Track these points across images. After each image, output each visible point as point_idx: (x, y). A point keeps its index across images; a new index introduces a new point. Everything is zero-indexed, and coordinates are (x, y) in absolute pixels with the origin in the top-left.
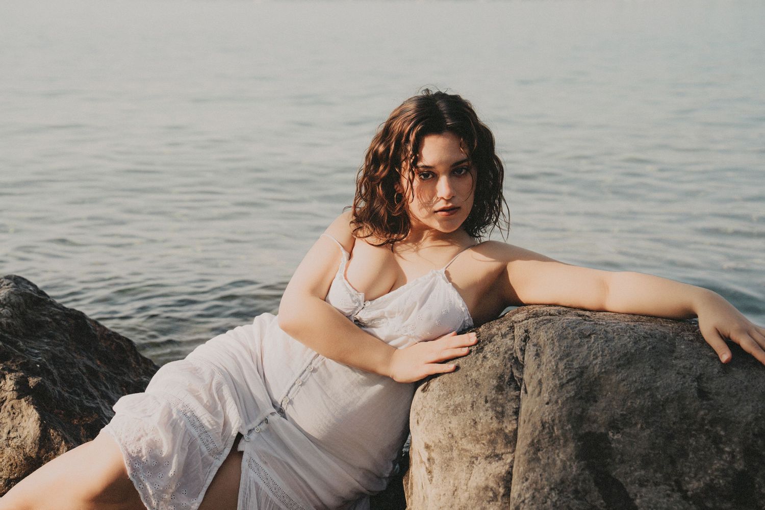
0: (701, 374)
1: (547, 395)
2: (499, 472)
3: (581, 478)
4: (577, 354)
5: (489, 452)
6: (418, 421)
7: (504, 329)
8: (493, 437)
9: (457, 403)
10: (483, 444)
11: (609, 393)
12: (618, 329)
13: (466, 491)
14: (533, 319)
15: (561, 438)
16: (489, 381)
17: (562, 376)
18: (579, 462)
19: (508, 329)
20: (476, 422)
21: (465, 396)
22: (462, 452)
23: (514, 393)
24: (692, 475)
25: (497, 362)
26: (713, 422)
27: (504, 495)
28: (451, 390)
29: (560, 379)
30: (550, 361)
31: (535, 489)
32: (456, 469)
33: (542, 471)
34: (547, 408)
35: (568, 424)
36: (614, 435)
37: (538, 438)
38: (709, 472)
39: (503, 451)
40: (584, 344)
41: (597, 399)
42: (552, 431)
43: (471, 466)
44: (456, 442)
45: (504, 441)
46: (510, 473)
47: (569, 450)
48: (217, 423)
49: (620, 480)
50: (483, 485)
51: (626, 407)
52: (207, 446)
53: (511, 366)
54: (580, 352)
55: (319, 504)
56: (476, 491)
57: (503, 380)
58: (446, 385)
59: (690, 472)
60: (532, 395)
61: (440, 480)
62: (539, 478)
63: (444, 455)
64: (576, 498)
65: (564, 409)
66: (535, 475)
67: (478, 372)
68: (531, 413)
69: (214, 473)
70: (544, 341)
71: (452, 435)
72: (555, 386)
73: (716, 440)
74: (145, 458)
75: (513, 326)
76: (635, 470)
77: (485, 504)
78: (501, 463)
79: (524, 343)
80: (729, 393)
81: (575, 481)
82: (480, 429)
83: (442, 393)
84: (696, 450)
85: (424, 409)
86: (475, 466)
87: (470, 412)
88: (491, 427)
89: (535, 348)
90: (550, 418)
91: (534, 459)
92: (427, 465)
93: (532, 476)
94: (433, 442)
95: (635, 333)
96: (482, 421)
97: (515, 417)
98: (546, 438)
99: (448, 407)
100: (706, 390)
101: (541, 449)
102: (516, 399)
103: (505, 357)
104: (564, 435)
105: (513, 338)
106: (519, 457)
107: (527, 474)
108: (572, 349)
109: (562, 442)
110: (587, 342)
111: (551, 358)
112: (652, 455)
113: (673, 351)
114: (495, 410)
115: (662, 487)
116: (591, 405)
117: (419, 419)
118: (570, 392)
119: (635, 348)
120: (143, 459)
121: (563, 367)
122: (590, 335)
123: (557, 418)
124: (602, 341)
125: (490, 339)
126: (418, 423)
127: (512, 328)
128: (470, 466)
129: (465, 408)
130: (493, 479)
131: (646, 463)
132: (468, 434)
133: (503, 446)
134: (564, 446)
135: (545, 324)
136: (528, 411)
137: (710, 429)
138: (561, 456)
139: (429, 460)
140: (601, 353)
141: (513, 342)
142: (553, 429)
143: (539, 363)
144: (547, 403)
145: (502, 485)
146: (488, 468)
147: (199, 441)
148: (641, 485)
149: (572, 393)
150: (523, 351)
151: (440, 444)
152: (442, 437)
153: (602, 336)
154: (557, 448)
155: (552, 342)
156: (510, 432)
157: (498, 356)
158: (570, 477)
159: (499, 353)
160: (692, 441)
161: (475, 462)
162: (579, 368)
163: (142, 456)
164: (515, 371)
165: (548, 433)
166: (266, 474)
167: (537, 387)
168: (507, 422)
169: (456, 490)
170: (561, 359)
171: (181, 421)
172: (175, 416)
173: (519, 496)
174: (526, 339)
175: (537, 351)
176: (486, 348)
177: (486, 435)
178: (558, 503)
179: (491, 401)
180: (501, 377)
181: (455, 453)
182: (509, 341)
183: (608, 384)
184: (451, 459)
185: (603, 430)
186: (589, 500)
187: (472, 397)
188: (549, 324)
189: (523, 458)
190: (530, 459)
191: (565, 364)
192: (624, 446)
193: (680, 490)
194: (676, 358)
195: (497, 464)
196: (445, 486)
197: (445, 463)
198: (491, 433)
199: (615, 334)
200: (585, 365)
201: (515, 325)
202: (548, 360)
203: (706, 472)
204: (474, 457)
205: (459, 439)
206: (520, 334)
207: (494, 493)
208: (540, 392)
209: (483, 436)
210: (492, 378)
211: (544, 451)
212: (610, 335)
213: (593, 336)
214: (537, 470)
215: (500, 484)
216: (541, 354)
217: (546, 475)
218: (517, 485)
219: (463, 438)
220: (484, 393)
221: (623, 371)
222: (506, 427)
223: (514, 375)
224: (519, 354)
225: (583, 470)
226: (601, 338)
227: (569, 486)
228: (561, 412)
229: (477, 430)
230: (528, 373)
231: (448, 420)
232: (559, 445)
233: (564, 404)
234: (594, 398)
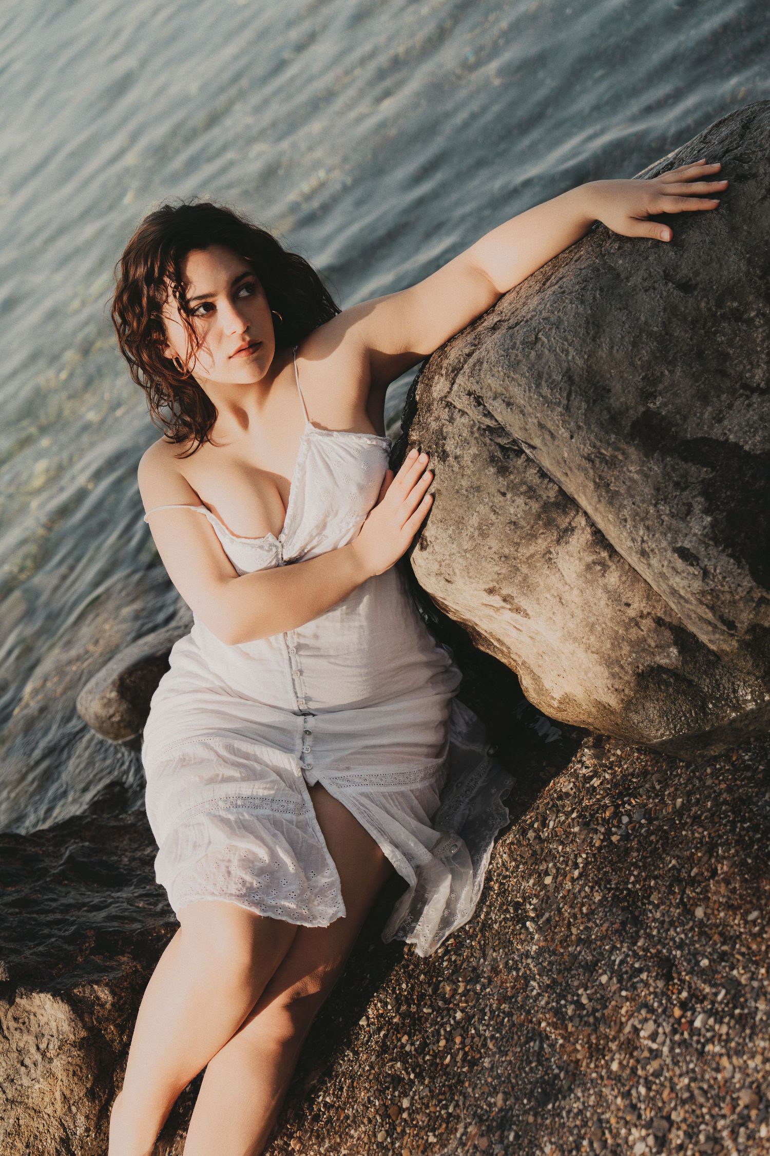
0: (664, 271)
1: (563, 430)
2: (585, 541)
3: (669, 469)
4: (547, 366)
5: (555, 534)
7: (445, 415)
8: (544, 517)
9: (476, 525)
10: (542, 533)
11: (612, 371)
12: (551, 305)
13: (572, 589)
14: (460, 376)
15: (616, 453)
16: (485, 474)
17: (557, 400)
18: (653, 458)
19: (447, 410)
20: (514, 523)
21: (477, 510)
22: (529, 561)
23: (521, 461)
24: (749, 367)
25: (474, 450)
26: (720, 304)
27: (610, 556)
28: (456, 519)
29: (559, 404)
30: (530, 398)
31: (642, 520)
32: (540, 581)
33: (629, 499)
34: (576, 441)
35: (609, 436)
36: (655, 404)
37: (595, 475)
38: (759, 349)
39: (568, 520)
40: (541, 351)
41: (607, 388)
42: (602, 456)
43: (552, 564)
44: (514, 559)
45: (558, 510)
46: (596, 532)
48: (272, 782)
49: (699, 435)
50: (583, 567)
51: (639, 368)
52: (287, 811)
53: (490, 439)
54: (547, 362)
55: (431, 750)
56: (583, 578)
57: (497, 460)
58: (447, 519)
59: (745, 367)
60: (545, 444)
61: (536, 606)
62: (635, 507)
63: (515, 581)
64: (683, 490)
65: (592, 426)
66: (629, 508)
67: (466, 478)
68: (565, 461)
69: (318, 828)
70: (500, 385)
71: (505, 557)
72: (562, 415)
73: (737, 316)
74: (255, 883)
75: (448, 402)
76: (702, 414)
77: (601, 581)
78: (577, 532)
79: (481, 407)
80: (704, 263)
81: (666, 478)
82: (525, 525)
83: (450, 532)
84: (730, 343)
85: (444, 564)
86: (555, 560)
87: (498, 520)
88: (534, 511)
89: (499, 400)
90: (589, 447)
91: (612, 498)
92: (509, 606)
93: (626, 513)
94: (491, 581)
95: (571, 293)
96: (518, 515)
97: (546, 481)
98: (603, 468)
99: (472, 537)
100: (684, 281)
101: (609, 482)
102: (528, 464)
103: (476, 438)
104: (616, 448)
105: (463, 413)
106: (596, 509)
107: (620, 516)
108: (536, 367)
109: (620, 457)
110: (541, 345)
111: (527, 394)
112: (702, 386)
113: (618, 275)
114: (521, 494)
115: (737, 403)
116: (609, 398)
117: (447, 577)
118: (580, 407)
119: (588, 308)
120: (255, 885)
121: (549, 390)
122: (537, 339)
123: (595, 441)
124: (554, 331)
125: (441, 436)
126: (449, 582)
127: (449, 405)
128: (550, 565)
129: (489, 522)
130: (586, 553)
131: (705, 399)
132: (519, 541)
133: (563, 517)
134: (626, 459)
135: (479, 369)
136: (558, 463)
137: (723, 311)
138: (632, 468)
139: (505, 600)
140: (565, 343)
141: (467, 416)
142: (601, 454)
143: (519, 409)
144: (572, 437)
145: (599, 549)
146: (570, 548)
147: (278, 815)
148: (720, 421)
149: (584, 406)
150: (488, 415)
151: (501, 576)
152: (497, 568)
153: (548, 326)
154: (622, 467)
155: (510, 379)
156: (556, 497)
157: (467, 443)
158: (659, 479)
159: (465, 439)
160: (720, 338)
161: (551, 556)
162: (563, 376)
163: (251, 884)
164: (499, 440)
165: (601, 462)
166: (360, 777)
167: (542, 433)
168: (544, 492)
169: (560, 599)
170: (538, 386)
171: (243, 816)
172: (232, 817)
173: (633, 540)
174: (479, 401)
175: (503, 401)
176: (448, 448)
177: (537, 523)
178: (673, 510)
179: (507, 489)
180: (493, 459)
181: (524, 569)
182: (463, 420)
183: (603, 364)
184: (525, 578)
185: (642, 409)
186: (694, 480)
187: (484, 505)
188: (485, 365)
189: (601, 507)
190: (609, 501)
191: (547, 386)
192: (673, 404)
193: (753, 390)
194: (627, 279)
195: (575, 537)
196: (545, 606)
197: (523, 587)
198: (540, 516)
199: (555, 312)
200: (565, 368)
201: (449, 399)
202: (526, 399)
203: (757, 352)
204: (546, 553)
205: (515, 552)
206: (466, 402)
207: (599, 564)
208: (552, 434)
209: (534, 526)
210: (484, 469)
211: (613, 480)
212: (553, 319)
213: (540, 335)
214: (625, 502)
215: (597, 550)
216: (512, 401)
217: (637, 498)
218: (621, 533)
219: (517, 548)
220: (493, 489)
221: (602, 340)
222: (548, 497)
223: (502, 444)
224: (488, 422)
225: (663, 461)
226: (550, 329)
227: (666, 487)
228: (592, 432)
229: (522, 528)
230: (517, 429)
231: (486, 548)
232: (621, 461)
233: (587, 423)
234: (604, 389)
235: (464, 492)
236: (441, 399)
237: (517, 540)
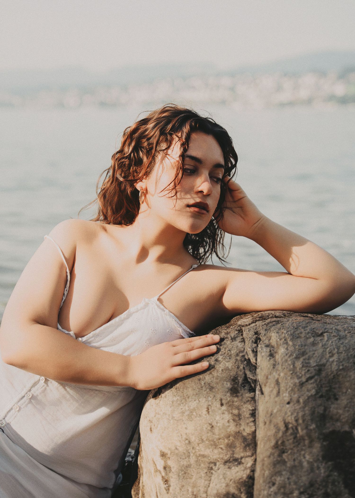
1: (287, 395)
2: (240, 477)
3: (331, 480)
4: (313, 353)
5: (228, 456)
6: (151, 429)
7: (233, 334)
8: (231, 440)
9: (192, 408)
10: (221, 448)
11: (349, 390)
14: (261, 321)
15: (306, 438)
16: (223, 384)
17: (300, 375)
18: (326, 463)
19: (237, 332)
20: (212, 427)
21: (200, 400)
22: (199, 458)
23: (248, 395)
25: (229, 365)
28: (185, 395)
29: (299, 378)
30: (286, 361)
31: (285, 494)
32: (194, 476)
33: (289, 474)
34: (288, 408)
35: (312, 424)
37: (281, 439)
39: (242, 455)
40: (318, 342)
41: (337, 397)
42: (296, 431)
43: (210, 472)
44: (193, 448)
45: (242, 444)
46: (251, 478)
47: (315, 450)
50: (224, 492)
53: (244, 368)
54: (315, 351)
57: (237, 382)
58: (179, 390)
60: (270, 395)
61: (178, 488)
62: (287, 482)
63: (182, 462)
65: (307, 408)
66: (282, 478)
67: (211, 376)
68: (271, 414)
70: (277, 341)
71: (189, 442)
72: (295, 385)
75: (241, 329)
78: (241, 467)
79: (256, 345)
81: (324, 484)
82: (217, 434)
83: (176, 399)
85: (157, 416)
86: (213, 472)
87: (205, 416)
88: (229, 430)
89: (268, 349)
90: (293, 418)
91: (279, 462)
92: (163, 474)
93: (279, 480)
94: (170, 449)
96: (218, 424)
97: (252, 419)
98: (290, 439)
99: (183, 413)
101: (286, 451)
102: (251, 401)
103: (237, 360)
104: (309, 435)
105: (243, 341)
106: (263, 460)
107: (273, 478)
108: (306, 347)
109: (307, 442)
110: (321, 340)
111: (286, 357)
114: (232, 413)
116: (333, 403)
117: (153, 427)
118: (310, 390)
121: (301, 366)
122: (322, 334)
123: (300, 418)
126: (151, 430)
127: (240, 331)
128: (208, 472)
129: (200, 413)
130: (234, 485)
132: (205, 439)
133: (241, 450)
134: (310, 447)
135: (274, 325)
136: (267, 412)
138: (308, 457)
139: (165, 468)
140: (336, 350)
141: (243, 344)
142: (297, 429)
143: (274, 363)
144: (288, 403)
145: (244, 490)
146: (228, 473)
149: (313, 392)
150: (255, 353)
151: (177, 451)
152: (178, 444)
153: (335, 334)
154: (302, 450)
155: (285, 342)
156: (249, 434)
157: (230, 358)
158: (318, 480)
159: (231, 355)
161: (214, 467)
162: (317, 365)
164: (248, 373)
165: (291, 434)
167: (275, 387)
168: (244, 425)
170: (297, 358)
174: (257, 341)
175: (270, 351)
177: (224, 440)
179: (226, 404)
180: (234, 380)
181: (193, 460)
182: (239, 344)
183: (348, 381)
184: (188, 466)
185: (347, 428)
187: (206, 401)
188: (279, 326)
190: (275, 462)
191: (302, 363)
195: (237, 469)
196: (183, 495)
197: (182, 470)
198: (229, 437)
199: (347, 332)
200: (322, 363)
201: (243, 328)
202: (283, 360)
204: (212, 463)
205: (197, 445)
206: (250, 336)
208: (279, 392)
209: (221, 440)
210: (225, 380)
211: (289, 452)
212: (342, 333)
213: (325, 334)
214: (284, 473)
215: (242, 490)
216: (274, 355)
217: (294, 478)
218: (264, 490)
219: (200, 443)
220: (219, 396)
222: (244, 430)
223: (248, 376)
224: (251, 356)
225: (331, 471)
226: (334, 336)
227: (318, 489)
228: (304, 411)
229: (214, 434)
230: (263, 374)
231: (184, 426)
232: (304, 445)
233: (306, 403)
234: (335, 395)
235: (203, 383)
236: (240, 326)
237: (204, 438)
